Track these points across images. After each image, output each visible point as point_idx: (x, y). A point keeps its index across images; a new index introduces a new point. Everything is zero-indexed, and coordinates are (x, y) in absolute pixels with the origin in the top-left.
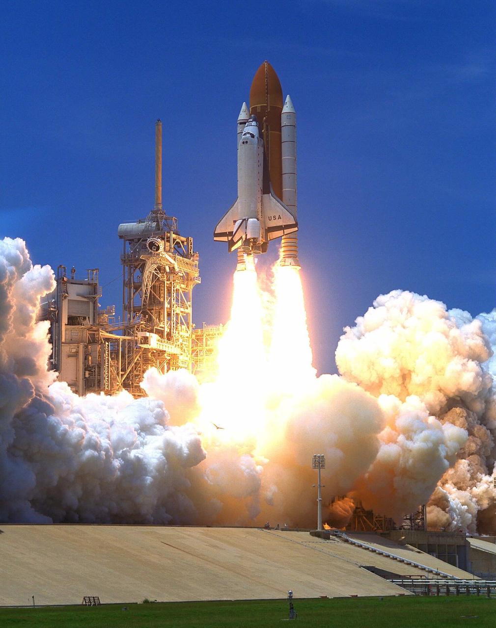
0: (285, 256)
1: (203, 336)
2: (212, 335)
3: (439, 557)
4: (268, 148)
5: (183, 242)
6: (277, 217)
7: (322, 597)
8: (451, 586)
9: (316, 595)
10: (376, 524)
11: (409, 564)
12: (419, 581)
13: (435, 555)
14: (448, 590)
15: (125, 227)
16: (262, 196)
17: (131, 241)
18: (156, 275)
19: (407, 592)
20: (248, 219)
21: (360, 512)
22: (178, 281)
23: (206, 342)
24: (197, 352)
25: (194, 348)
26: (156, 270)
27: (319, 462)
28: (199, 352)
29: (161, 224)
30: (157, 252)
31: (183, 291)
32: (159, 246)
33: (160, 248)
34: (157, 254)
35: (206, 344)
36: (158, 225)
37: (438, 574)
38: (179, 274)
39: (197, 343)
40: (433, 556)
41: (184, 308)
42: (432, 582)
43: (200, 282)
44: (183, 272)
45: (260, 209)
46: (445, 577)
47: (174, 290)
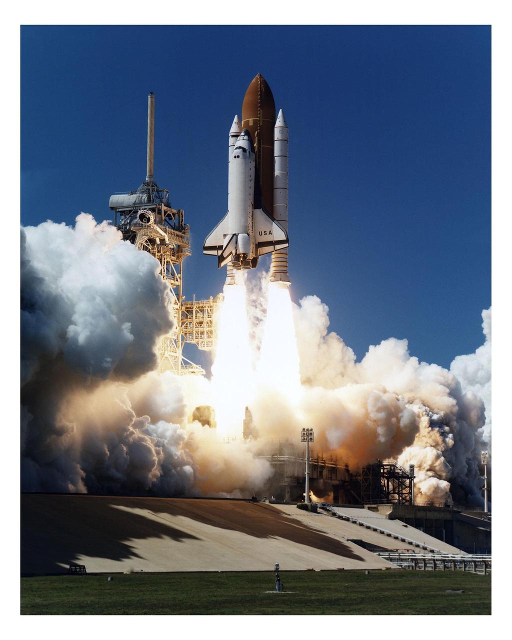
0: (275, 272)
1: (193, 308)
2: (202, 307)
3: (426, 531)
4: (259, 162)
5: (174, 215)
6: (268, 233)
7: (309, 570)
8: (437, 560)
9: (303, 567)
10: (363, 498)
11: (396, 538)
12: (407, 555)
13: (422, 529)
14: (435, 564)
15: (117, 199)
16: (253, 211)
17: (122, 213)
18: (146, 247)
19: (394, 565)
20: (238, 234)
21: (347, 485)
22: (169, 254)
23: (196, 314)
24: (187, 324)
25: (184, 320)
26: (146, 241)
27: (308, 436)
28: (188, 324)
29: (153, 196)
30: (148, 224)
31: (173, 263)
32: (149, 217)
33: (151, 220)
34: (148, 227)
35: (196, 316)
36: (149, 197)
37: (425, 549)
38: (170, 246)
39: (187, 315)
40: (420, 530)
41: (174, 280)
42: (419, 556)
43: (190, 255)
44: (174, 245)
45: (251, 224)
46: (432, 551)
47: (164, 262)
